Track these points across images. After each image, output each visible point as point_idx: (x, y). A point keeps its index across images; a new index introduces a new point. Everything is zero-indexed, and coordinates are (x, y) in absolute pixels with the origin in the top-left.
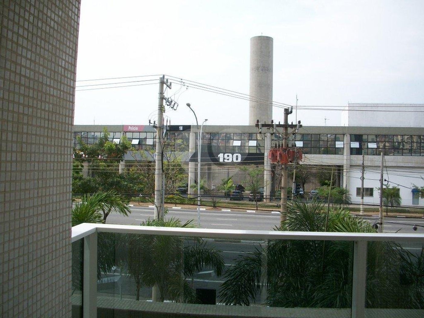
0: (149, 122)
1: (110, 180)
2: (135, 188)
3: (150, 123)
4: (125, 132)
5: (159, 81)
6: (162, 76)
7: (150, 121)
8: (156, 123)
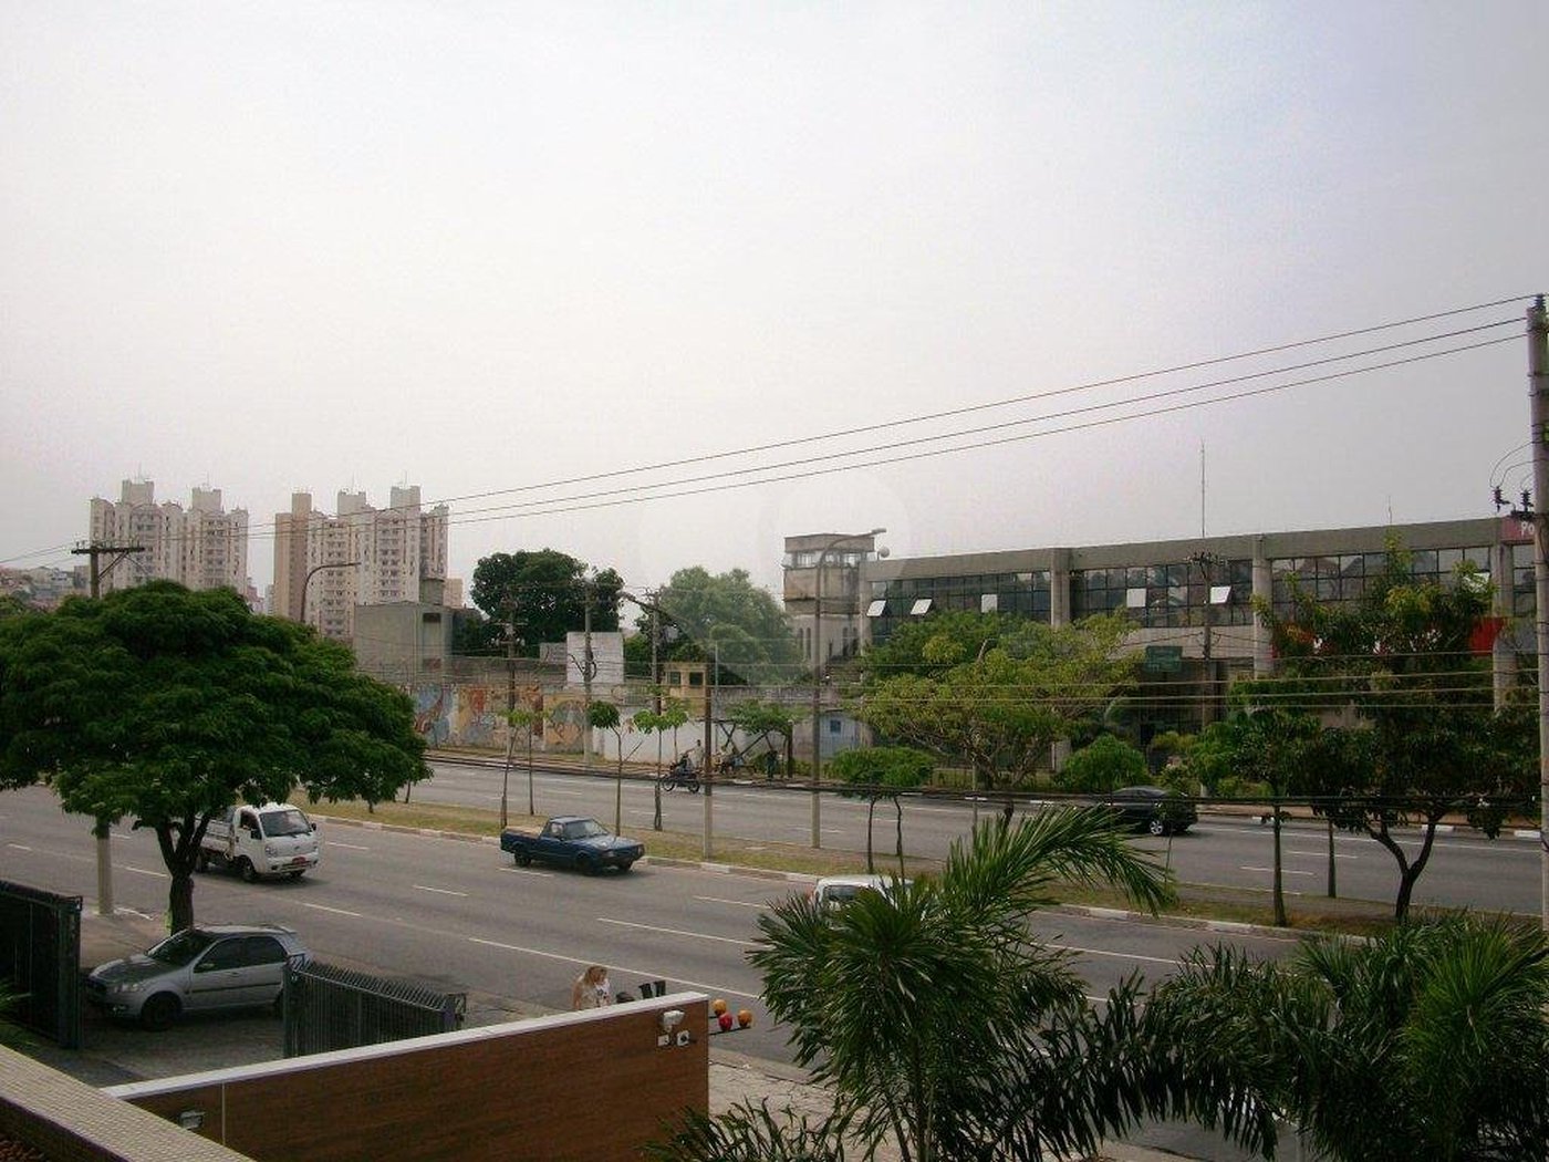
0: (1493, 497)
1: (1415, 737)
2: (1517, 766)
3: (1499, 500)
4: (1505, 543)
5: (1524, 326)
6: (1532, 303)
7: (1498, 493)
8: (1532, 499)
